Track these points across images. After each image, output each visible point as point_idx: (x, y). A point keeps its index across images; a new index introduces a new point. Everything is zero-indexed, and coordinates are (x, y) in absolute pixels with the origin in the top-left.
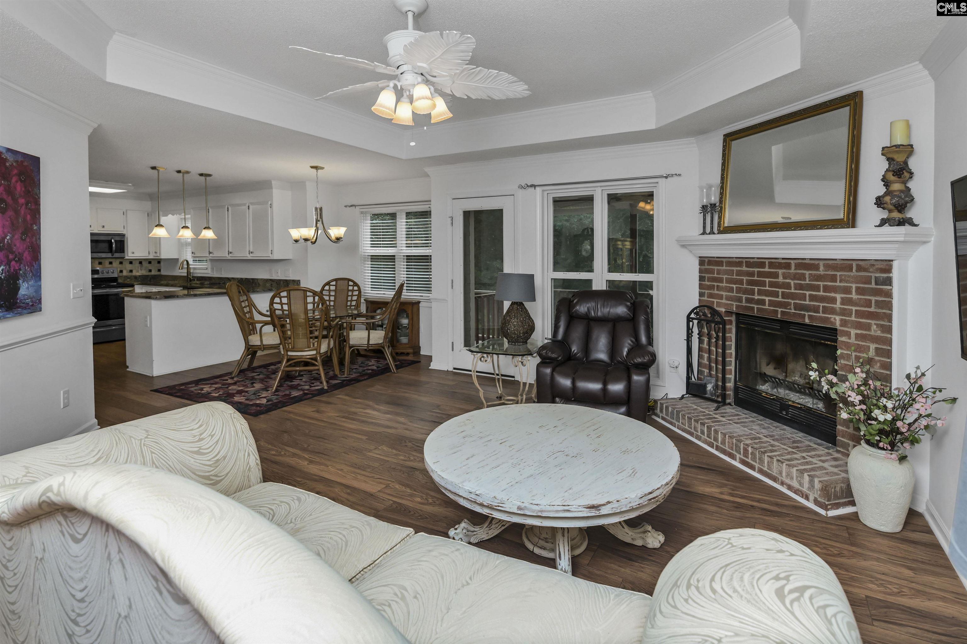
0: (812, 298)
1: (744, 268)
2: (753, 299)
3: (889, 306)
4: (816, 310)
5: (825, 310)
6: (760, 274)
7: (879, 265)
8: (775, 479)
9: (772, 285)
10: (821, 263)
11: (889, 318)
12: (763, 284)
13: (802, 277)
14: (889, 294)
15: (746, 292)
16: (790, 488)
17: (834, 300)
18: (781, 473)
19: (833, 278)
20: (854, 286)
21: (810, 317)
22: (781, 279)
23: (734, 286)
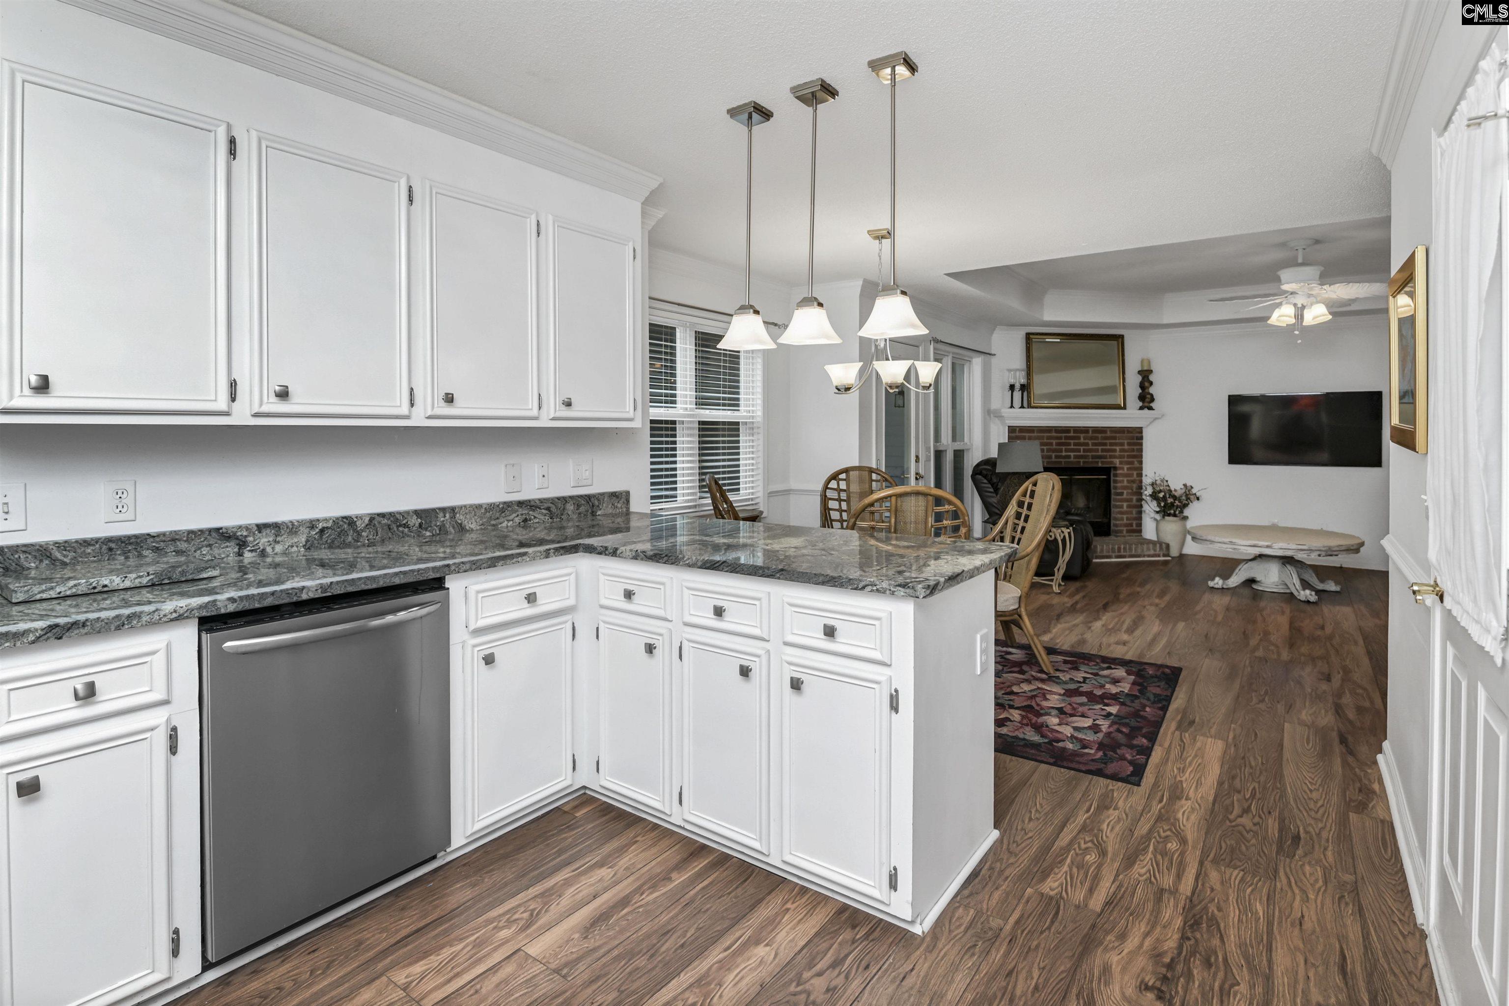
0: (1103, 450)
1: (1054, 434)
2: (1061, 456)
3: (1141, 450)
4: (1105, 457)
5: (1111, 457)
6: (1066, 438)
7: (1138, 430)
8: (1139, 556)
9: (1075, 444)
10: (1108, 430)
11: (1141, 456)
12: (1069, 444)
13: (1096, 438)
14: (1141, 444)
15: (1054, 451)
16: (1149, 556)
17: (1115, 451)
18: (1143, 550)
19: (1115, 438)
20: (1126, 441)
21: (1102, 462)
22: (1082, 440)
23: (1045, 448)
